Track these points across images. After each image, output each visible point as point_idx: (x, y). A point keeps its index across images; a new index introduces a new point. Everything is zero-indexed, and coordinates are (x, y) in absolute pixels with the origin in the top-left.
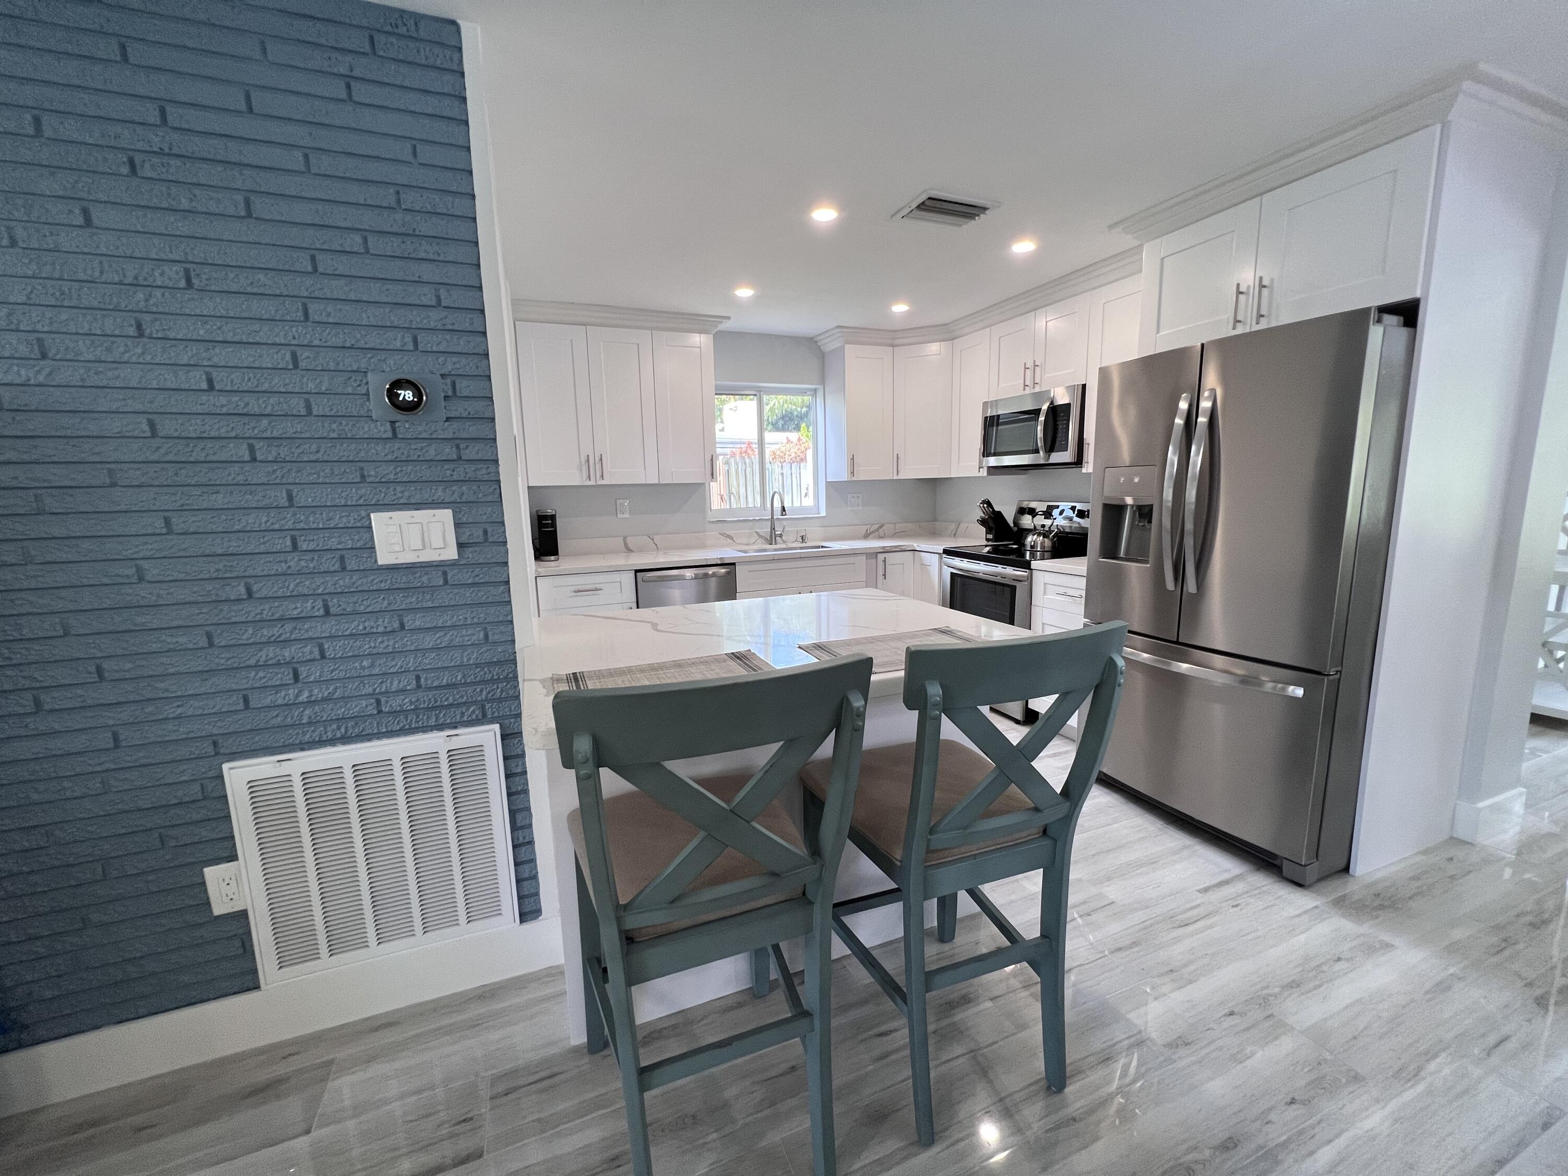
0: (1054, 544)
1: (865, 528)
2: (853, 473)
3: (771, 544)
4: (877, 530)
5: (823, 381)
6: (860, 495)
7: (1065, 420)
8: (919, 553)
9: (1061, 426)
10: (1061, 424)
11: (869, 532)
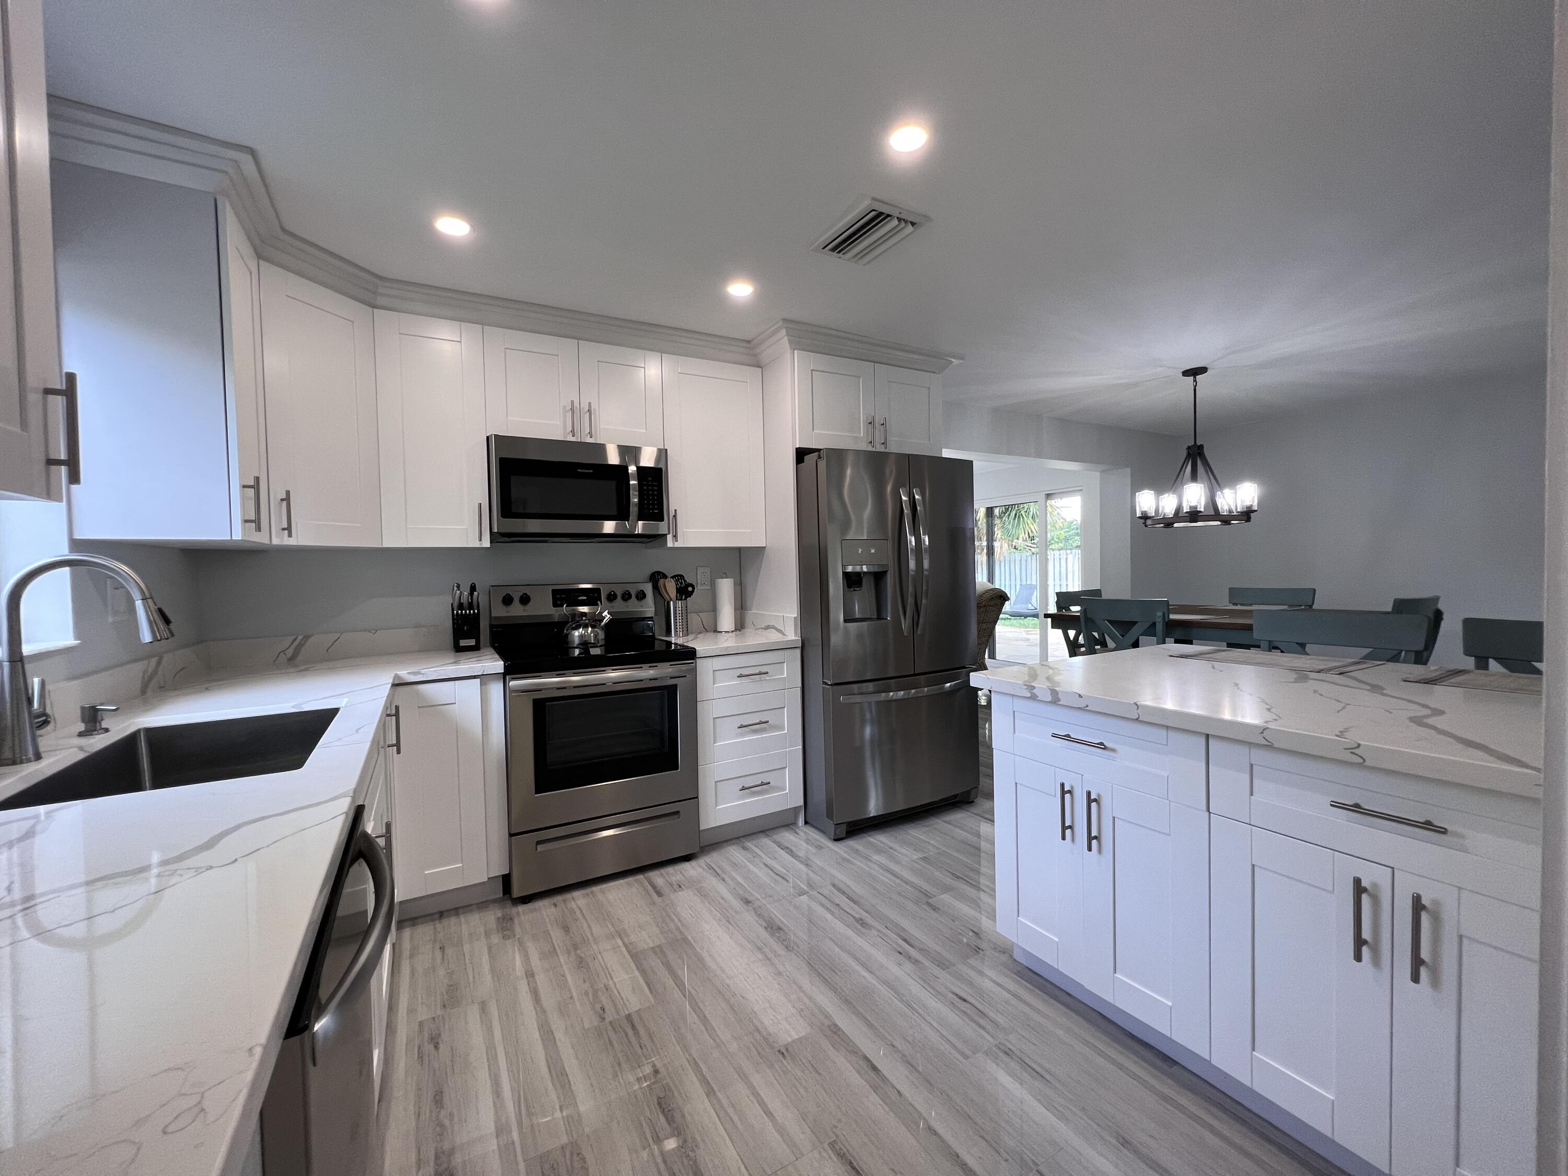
1: (140, 667)
4: (155, 671)
7: (655, 486)
8: (415, 687)
9: (650, 492)
10: (650, 490)
11: (146, 678)
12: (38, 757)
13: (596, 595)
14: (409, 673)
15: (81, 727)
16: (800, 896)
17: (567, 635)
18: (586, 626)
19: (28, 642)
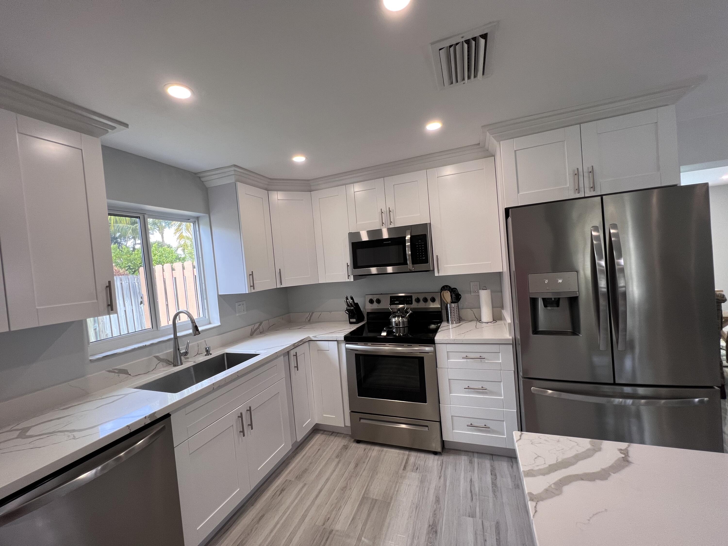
0: (409, 322)
1: (250, 327)
2: (253, 286)
3: (175, 366)
4: (258, 328)
5: (208, 211)
6: (244, 303)
7: (423, 244)
8: (316, 342)
9: (420, 248)
10: (420, 247)
11: (253, 331)
12: (182, 364)
13: (410, 299)
14: (313, 337)
15: (206, 353)
16: (469, 516)
17: (390, 319)
18: (398, 317)
19: (179, 332)
